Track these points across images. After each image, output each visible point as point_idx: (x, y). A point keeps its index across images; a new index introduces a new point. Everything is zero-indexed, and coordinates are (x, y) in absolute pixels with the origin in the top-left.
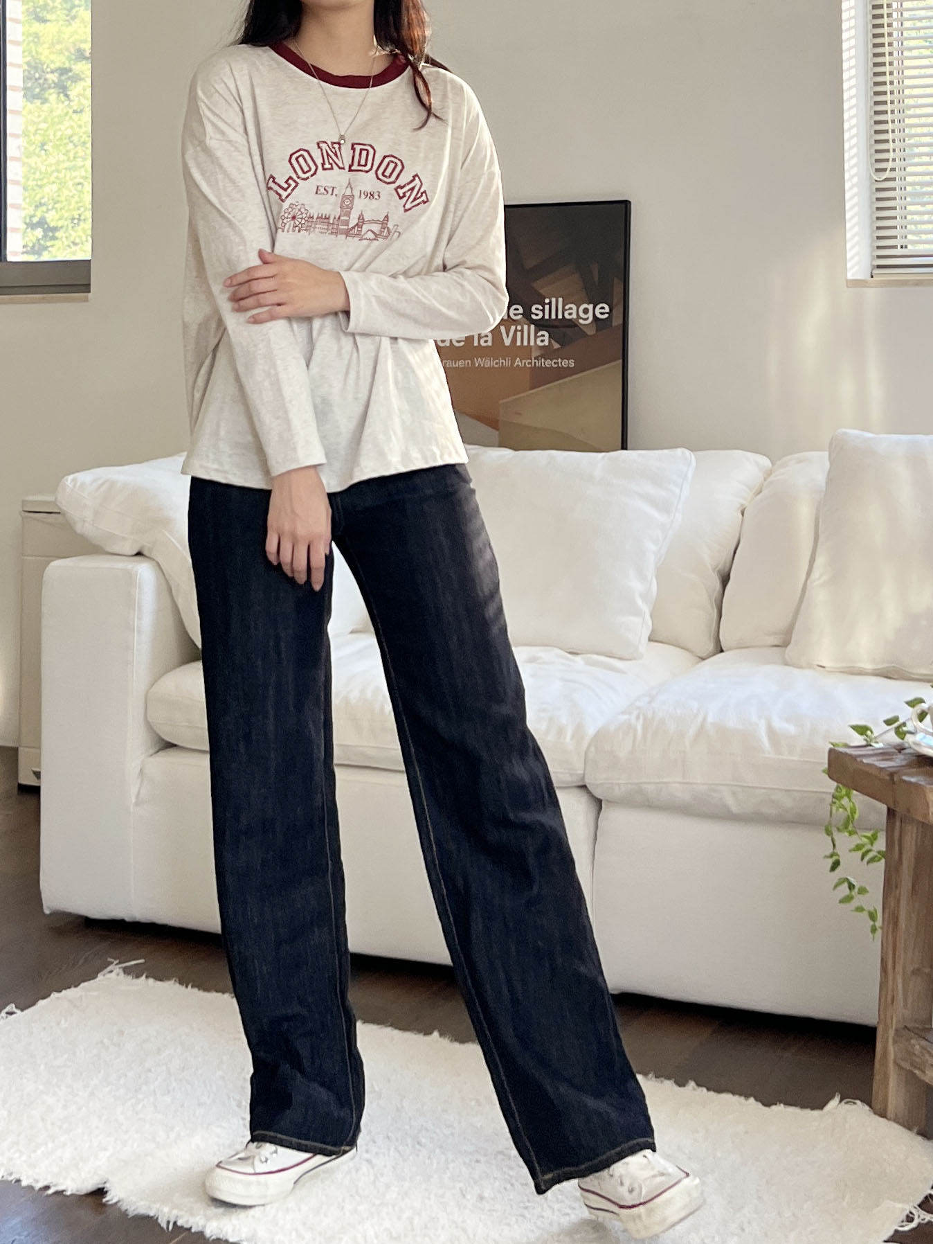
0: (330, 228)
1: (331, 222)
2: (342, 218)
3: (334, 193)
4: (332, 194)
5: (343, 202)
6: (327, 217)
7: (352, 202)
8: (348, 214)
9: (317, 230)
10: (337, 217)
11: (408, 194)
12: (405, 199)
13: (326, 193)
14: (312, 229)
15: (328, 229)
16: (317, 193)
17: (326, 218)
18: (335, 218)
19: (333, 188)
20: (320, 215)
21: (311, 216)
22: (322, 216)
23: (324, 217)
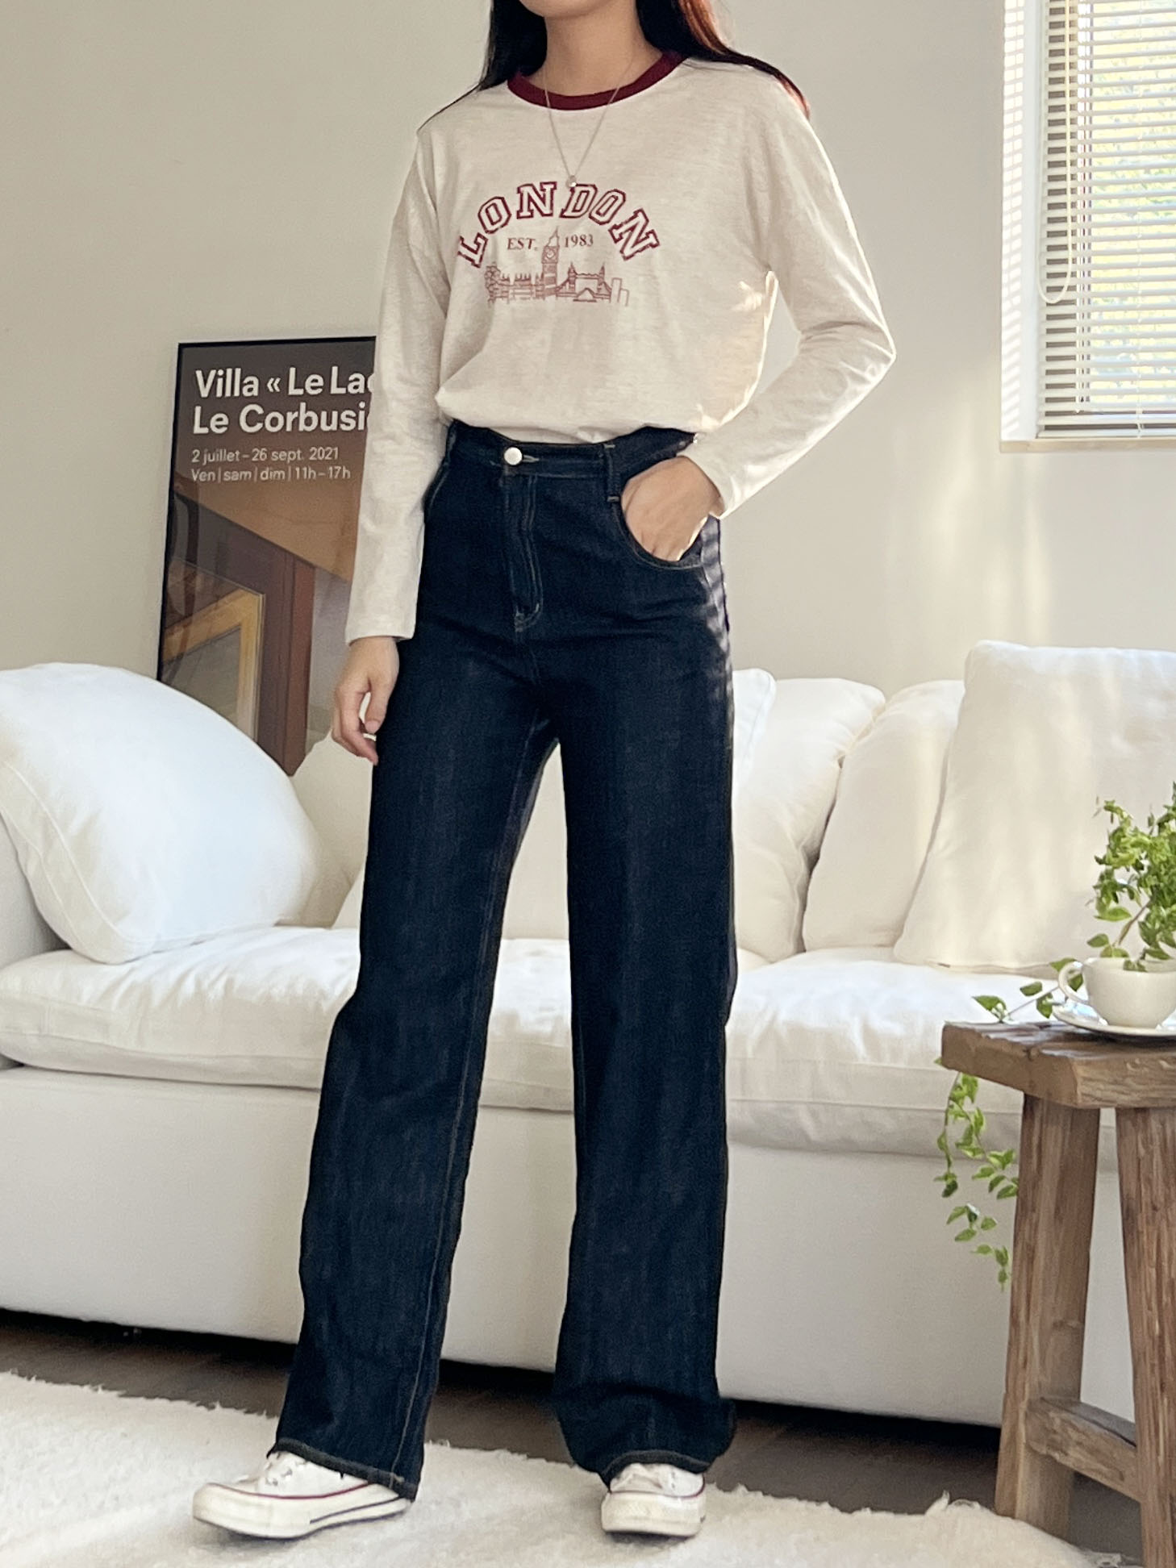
0: (534, 290)
1: (533, 282)
2: (546, 276)
3: (533, 246)
4: (530, 247)
5: (544, 254)
6: (528, 277)
7: (556, 254)
8: (554, 270)
9: (516, 297)
10: (540, 275)
11: (625, 236)
12: (622, 242)
13: (520, 246)
14: (511, 296)
15: (531, 293)
16: (509, 248)
17: (526, 279)
18: (537, 277)
19: (531, 241)
20: (519, 277)
21: (506, 277)
22: (521, 277)
23: (523, 278)
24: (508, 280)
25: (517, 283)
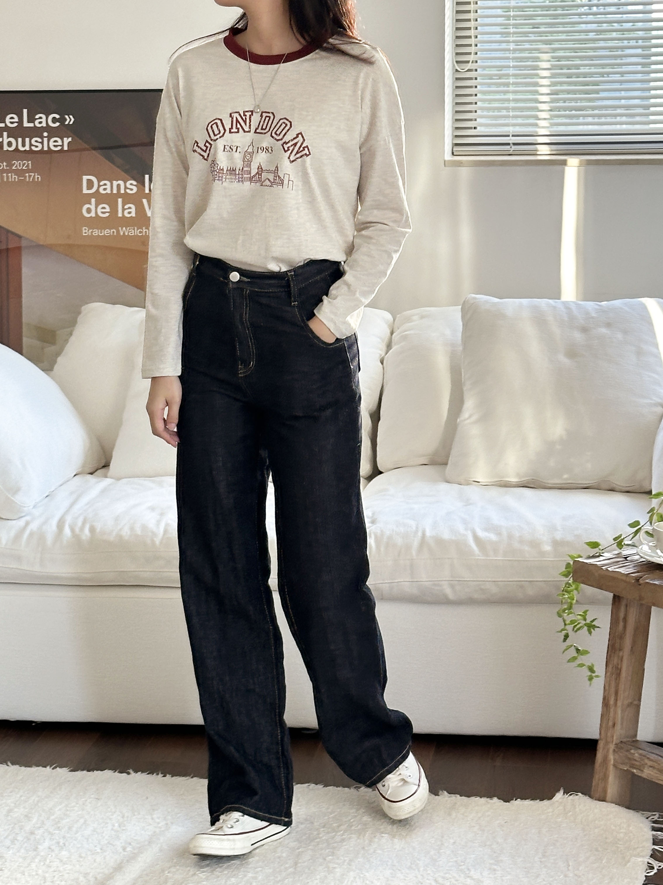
0: (237, 177)
1: (237, 173)
2: (244, 169)
3: (238, 151)
4: (236, 151)
5: (245, 156)
9: (227, 180)
12: (289, 152)
13: (231, 150)
14: (224, 180)
15: (236, 179)
17: (233, 170)
18: (239, 170)
19: (237, 147)
25: (228, 172)
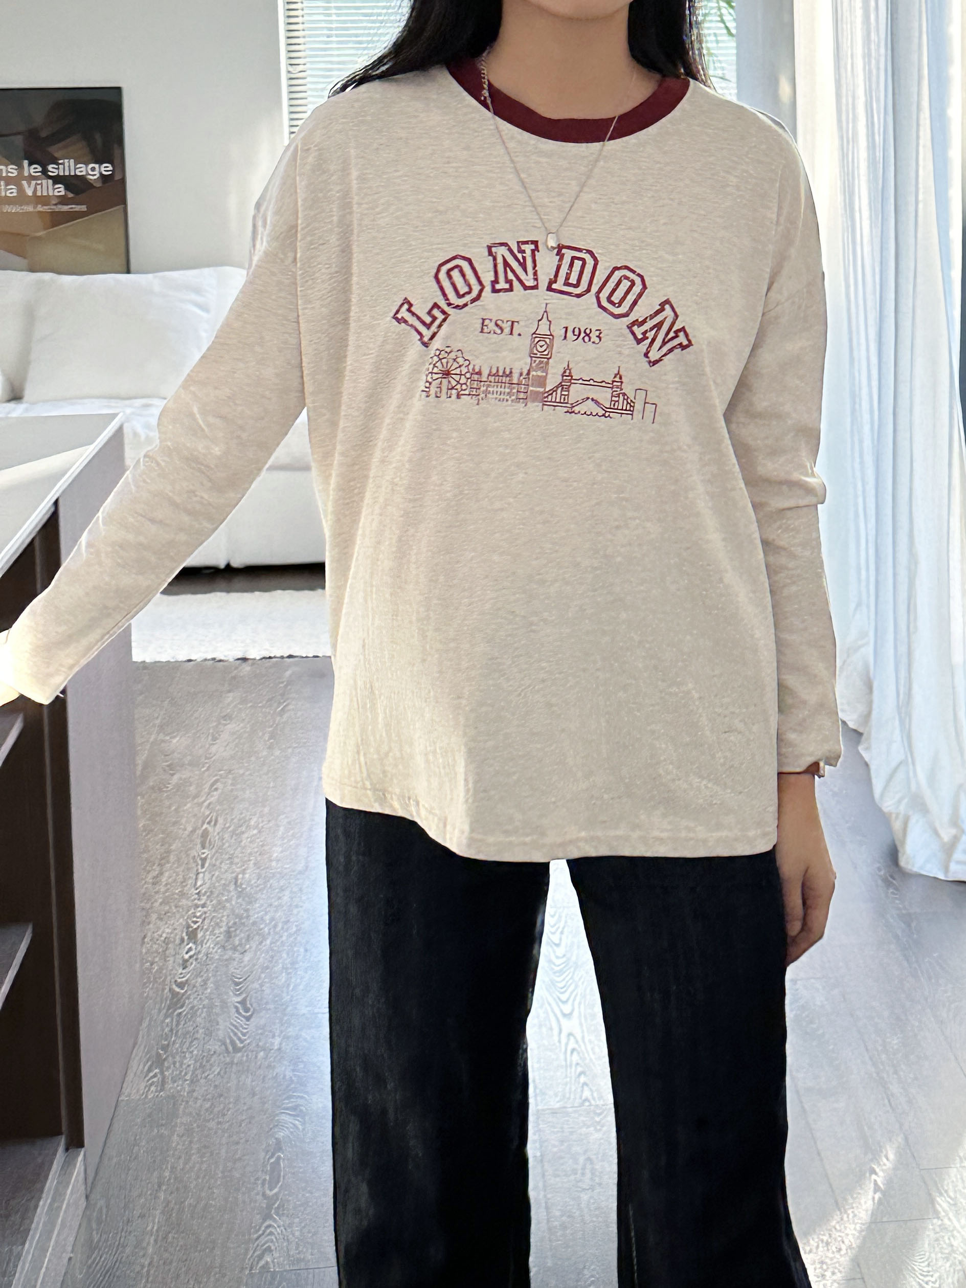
0: (515, 390)
1: (515, 380)
2: (531, 374)
4: (511, 333)
5: (533, 346)
6: (507, 372)
9: (491, 394)
11: (650, 335)
12: (646, 343)
13: (498, 331)
14: (482, 394)
15: (510, 394)
17: (505, 375)
19: (513, 322)
21: (477, 370)
22: (498, 371)
23: (501, 373)
24: (479, 373)
25: (492, 378)
